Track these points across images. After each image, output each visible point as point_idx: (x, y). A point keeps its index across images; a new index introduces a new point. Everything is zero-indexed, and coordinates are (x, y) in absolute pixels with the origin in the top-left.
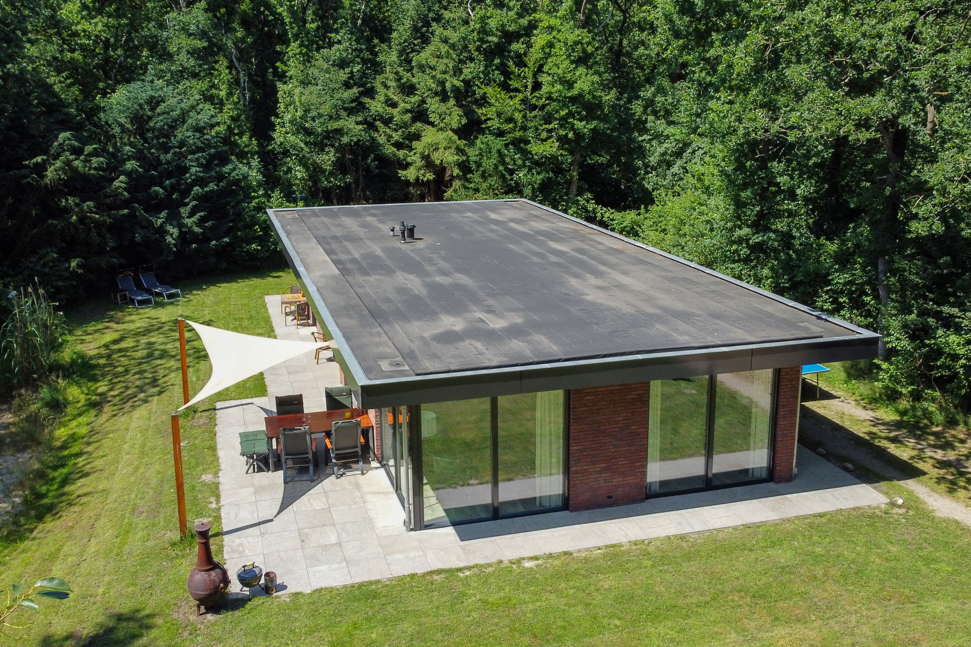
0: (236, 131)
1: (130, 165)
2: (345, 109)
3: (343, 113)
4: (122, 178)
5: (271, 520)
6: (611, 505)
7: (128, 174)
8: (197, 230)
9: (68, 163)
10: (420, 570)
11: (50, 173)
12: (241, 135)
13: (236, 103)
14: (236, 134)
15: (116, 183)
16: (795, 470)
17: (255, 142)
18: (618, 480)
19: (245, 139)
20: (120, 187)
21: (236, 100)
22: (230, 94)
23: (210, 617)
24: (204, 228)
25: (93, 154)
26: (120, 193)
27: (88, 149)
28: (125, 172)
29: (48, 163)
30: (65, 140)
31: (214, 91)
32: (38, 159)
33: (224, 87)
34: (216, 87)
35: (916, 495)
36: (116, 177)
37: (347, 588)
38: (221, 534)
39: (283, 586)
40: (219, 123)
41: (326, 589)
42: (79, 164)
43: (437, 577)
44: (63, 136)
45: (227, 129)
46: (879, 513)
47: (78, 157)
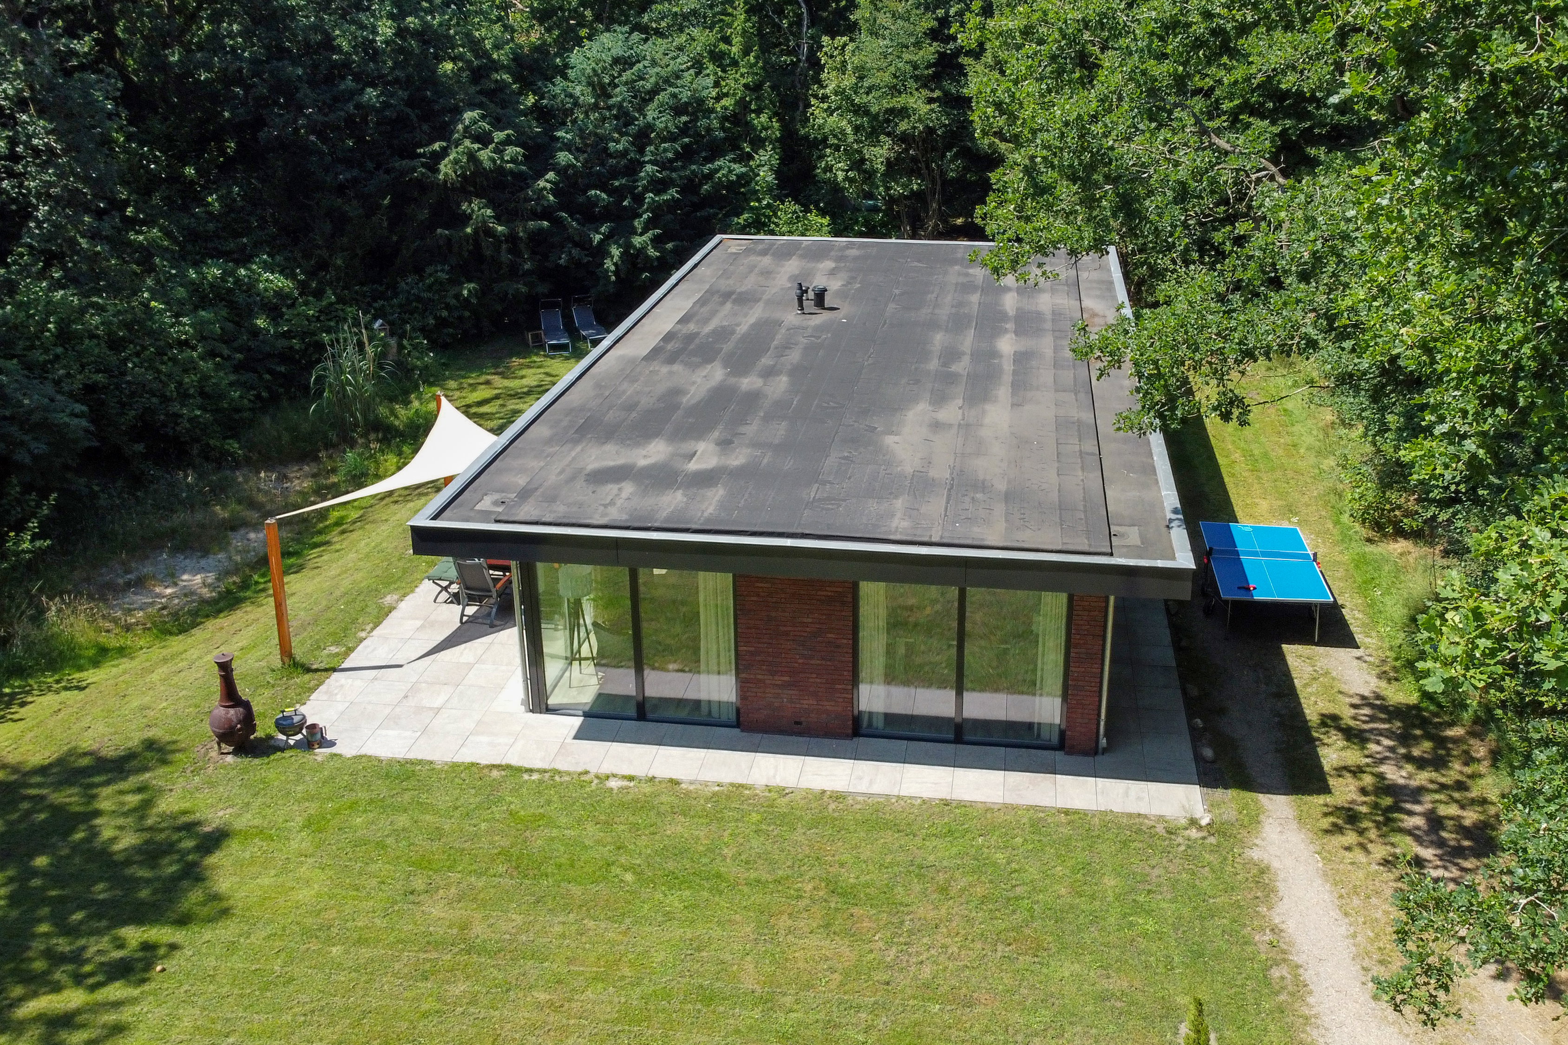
0: (753, 107)
1: (564, 157)
2: (916, 78)
3: (912, 84)
4: (551, 175)
5: (401, 666)
6: (800, 734)
7: (562, 171)
8: (652, 252)
9: (472, 156)
10: (484, 762)
11: (445, 168)
12: (758, 112)
13: (752, 66)
14: (753, 111)
15: (542, 183)
16: (1103, 742)
17: (776, 125)
18: (808, 702)
19: (764, 118)
20: (545, 188)
21: (752, 60)
22: (746, 52)
23: (230, 759)
24: (662, 251)
25: (508, 142)
26: (544, 197)
27: (499, 136)
28: (555, 168)
29: (444, 152)
30: (474, 122)
31: (723, 46)
32: (436, 146)
33: (737, 40)
34: (727, 40)
35: (1262, 817)
36: (540, 175)
37: (391, 762)
38: (334, 670)
39: (332, 744)
40: (726, 95)
41: (369, 758)
42: (485, 155)
43: (495, 773)
44: (469, 116)
45: (737, 103)
46: (1160, 829)
47: (485, 145)
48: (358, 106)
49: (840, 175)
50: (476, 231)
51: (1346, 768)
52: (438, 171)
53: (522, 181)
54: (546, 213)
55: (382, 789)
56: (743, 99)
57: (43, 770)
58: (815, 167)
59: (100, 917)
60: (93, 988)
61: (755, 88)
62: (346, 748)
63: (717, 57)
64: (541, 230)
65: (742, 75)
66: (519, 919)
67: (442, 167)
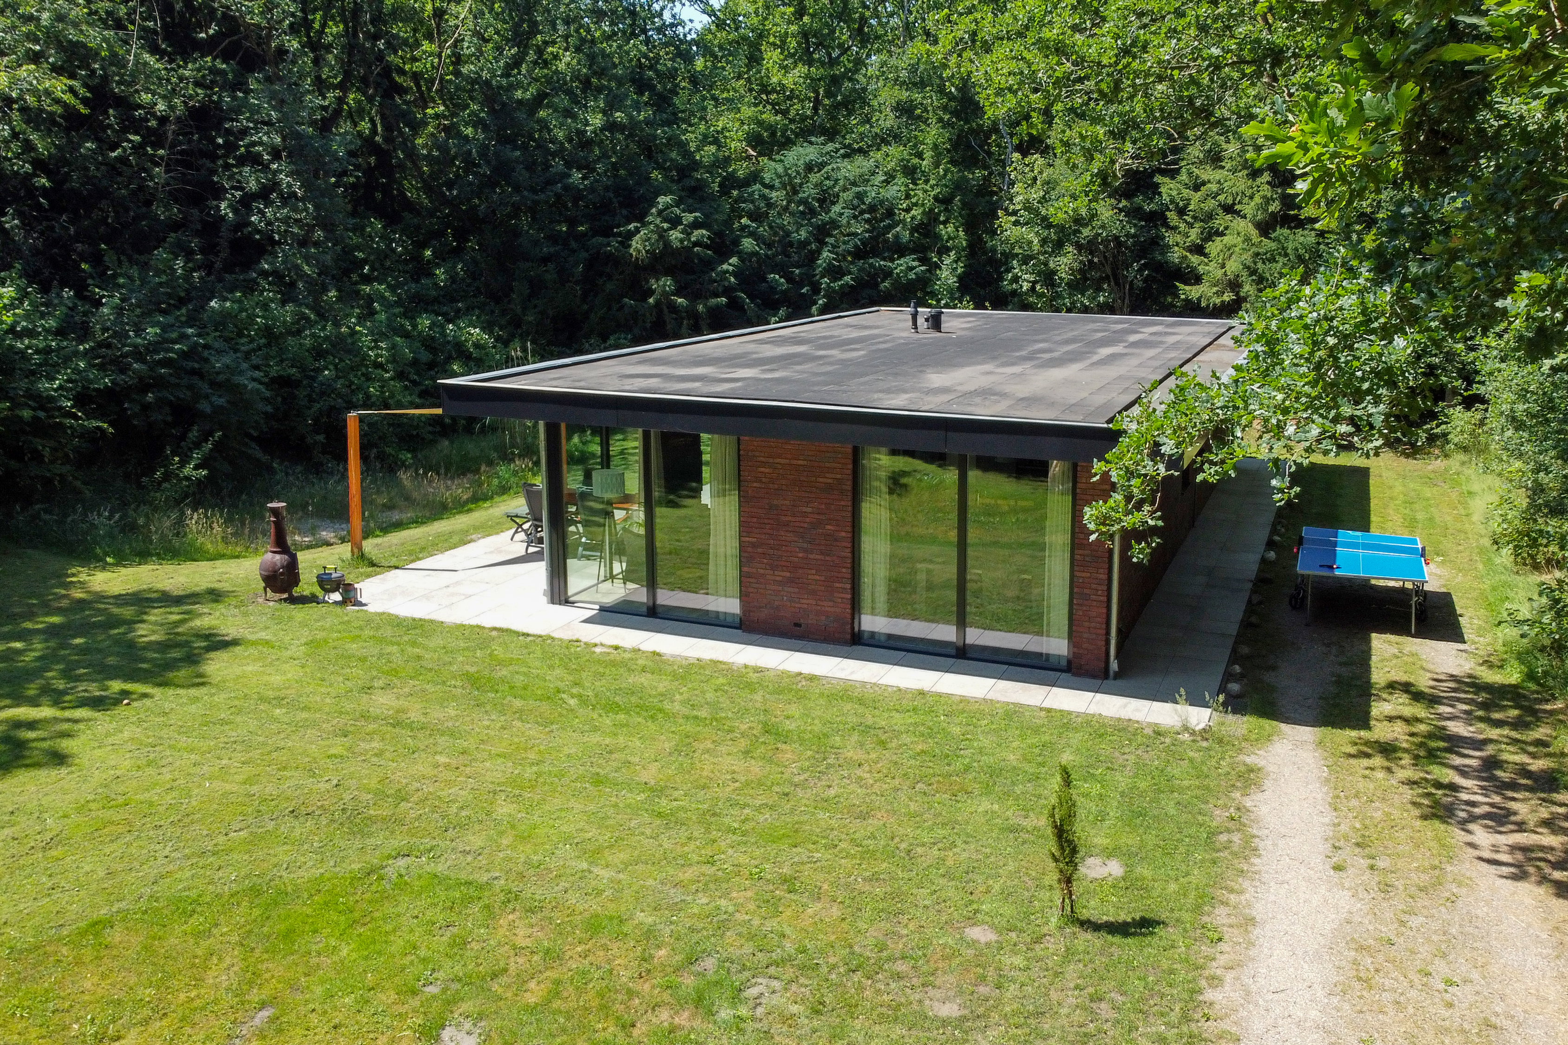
0: (941, 218)
1: (748, 245)
4: (734, 260)
5: (455, 571)
6: (799, 637)
7: (745, 257)
9: (662, 234)
10: (489, 626)
11: (636, 243)
12: (945, 223)
14: (941, 222)
15: (725, 267)
16: (1114, 665)
17: (962, 234)
18: (807, 602)
19: (950, 228)
20: (727, 271)
21: (941, 172)
22: (937, 165)
25: (696, 225)
26: (726, 279)
27: (689, 218)
28: (739, 254)
29: (637, 231)
30: (667, 207)
31: (916, 161)
32: (631, 227)
33: (928, 154)
34: (920, 155)
35: (1275, 738)
36: (724, 258)
37: (405, 619)
38: (397, 568)
39: (361, 604)
40: (916, 204)
41: (389, 615)
42: (675, 235)
43: (494, 633)
44: (663, 200)
45: (924, 213)
46: (1148, 731)
47: (674, 226)
48: (566, 188)
49: (1026, 286)
50: (658, 303)
51: (1400, 717)
52: (630, 246)
53: (709, 265)
54: (728, 291)
55: (388, 632)
56: (931, 210)
57: (117, 597)
58: (1002, 279)
59: (100, 673)
60: (63, 709)
61: (944, 201)
62: (371, 608)
63: (910, 172)
64: (718, 307)
65: (932, 187)
66: (453, 713)
67: (634, 243)
